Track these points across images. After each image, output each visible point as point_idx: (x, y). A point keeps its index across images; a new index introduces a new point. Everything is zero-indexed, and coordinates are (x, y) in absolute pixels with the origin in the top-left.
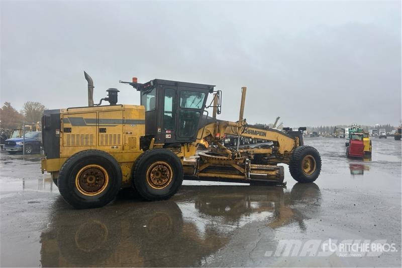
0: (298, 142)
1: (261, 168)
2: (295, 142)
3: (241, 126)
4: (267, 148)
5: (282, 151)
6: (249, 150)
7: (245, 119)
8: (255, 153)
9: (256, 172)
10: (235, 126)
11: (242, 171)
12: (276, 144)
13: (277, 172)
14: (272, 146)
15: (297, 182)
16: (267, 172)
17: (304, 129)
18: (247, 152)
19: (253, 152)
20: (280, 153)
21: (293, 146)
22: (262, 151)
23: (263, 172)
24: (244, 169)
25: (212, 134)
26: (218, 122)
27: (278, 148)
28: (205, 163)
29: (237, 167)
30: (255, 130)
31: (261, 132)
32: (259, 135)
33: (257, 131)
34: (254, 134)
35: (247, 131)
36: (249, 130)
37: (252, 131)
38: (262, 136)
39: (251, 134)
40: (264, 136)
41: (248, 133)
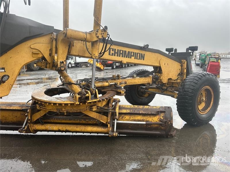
0: (185, 67)
1: (136, 112)
2: (182, 66)
3: (95, 39)
4: (145, 77)
5: (164, 79)
6: (118, 82)
7: (106, 28)
8: (128, 84)
9: (127, 117)
10: (85, 40)
11: (104, 119)
12: (158, 69)
13: (161, 116)
14: (151, 73)
15: (186, 123)
16: (145, 118)
17: (194, 49)
18: (116, 85)
19: (126, 83)
20: (162, 82)
21: (179, 72)
22: (138, 81)
23: (139, 117)
24: (107, 116)
25: (47, 56)
26: (55, 33)
27: (159, 75)
28: (39, 111)
29: (93, 115)
30: (127, 50)
31: (138, 53)
32: (135, 58)
33: (131, 52)
34: (127, 57)
35: (115, 53)
36: (118, 50)
37: (123, 51)
38: (139, 59)
39: (122, 57)
40: (141, 59)
41: (117, 56)
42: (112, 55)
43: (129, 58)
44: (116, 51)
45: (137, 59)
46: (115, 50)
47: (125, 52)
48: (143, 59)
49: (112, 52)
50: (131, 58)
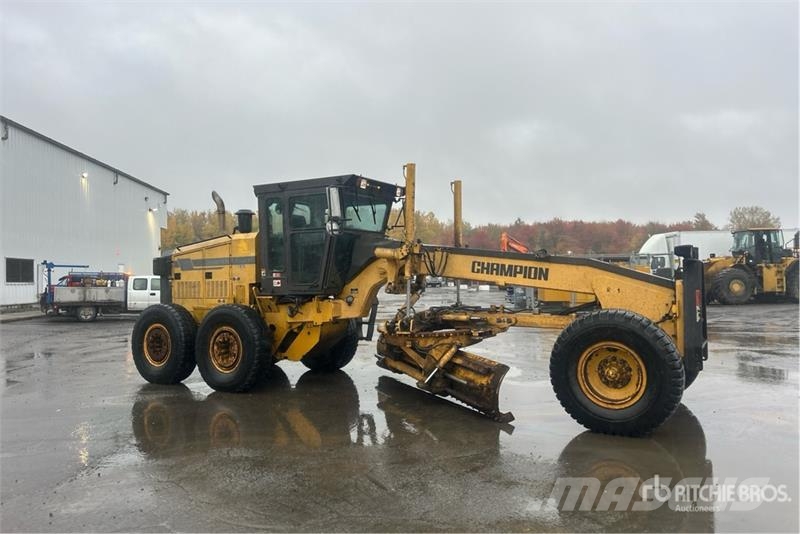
11: (422, 364)
13: (489, 379)
24: (425, 360)
29: (412, 354)
30: (507, 262)
31: (530, 268)
32: (525, 277)
33: (516, 266)
34: (506, 275)
35: (483, 267)
36: (488, 264)
37: (498, 265)
38: (535, 278)
39: (497, 274)
40: (540, 279)
41: (487, 273)
42: (478, 272)
43: (511, 275)
44: (486, 266)
45: (530, 277)
46: (483, 264)
47: (503, 266)
48: (546, 279)
49: (477, 267)
50: (515, 276)
